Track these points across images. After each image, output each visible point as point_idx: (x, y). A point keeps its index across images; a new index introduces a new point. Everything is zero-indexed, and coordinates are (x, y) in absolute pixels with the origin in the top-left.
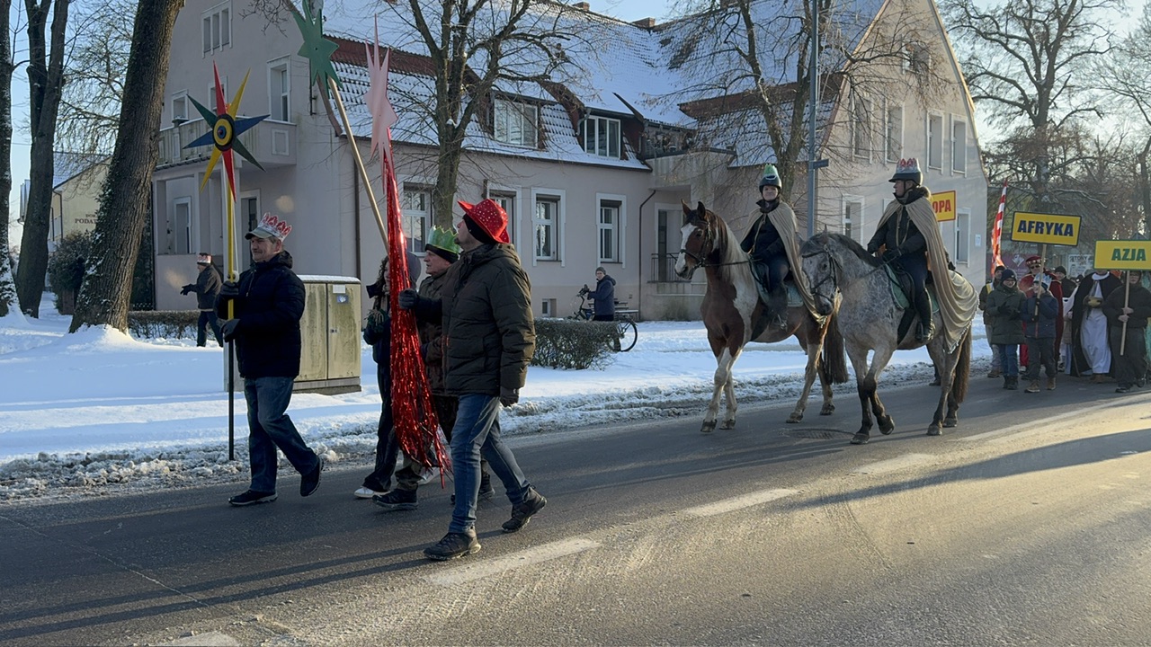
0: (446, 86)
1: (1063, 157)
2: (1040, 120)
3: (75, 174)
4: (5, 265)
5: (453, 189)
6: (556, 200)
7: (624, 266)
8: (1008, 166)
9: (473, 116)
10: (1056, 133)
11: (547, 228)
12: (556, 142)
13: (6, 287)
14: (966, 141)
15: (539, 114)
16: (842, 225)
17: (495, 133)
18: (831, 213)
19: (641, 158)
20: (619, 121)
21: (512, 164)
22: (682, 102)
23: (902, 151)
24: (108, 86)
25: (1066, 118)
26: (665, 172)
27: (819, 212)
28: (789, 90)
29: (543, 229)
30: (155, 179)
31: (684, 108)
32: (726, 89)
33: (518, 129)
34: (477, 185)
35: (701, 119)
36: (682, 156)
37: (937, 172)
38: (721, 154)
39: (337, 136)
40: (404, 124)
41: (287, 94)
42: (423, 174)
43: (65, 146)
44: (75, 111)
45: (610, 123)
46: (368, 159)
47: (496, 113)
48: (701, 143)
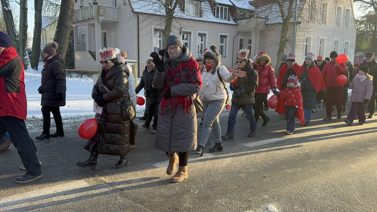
3: (49, 24)
4: (26, 53)
5: (170, 31)
6: (205, 35)
7: (227, 58)
8: (364, 25)
9: (178, 5)
11: (201, 45)
12: (205, 15)
13: (27, 60)
14: (350, 16)
15: (200, 5)
16: (304, 45)
17: (185, 11)
18: (300, 41)
19: (235, 20)
20: (228, 7)
21: (190, 22)
22: (250, 1)
23: (327, 19)
26: (243, 25)
29: (200, 45)
30: (74, 26)
31: (250, 3)
34: (178, 29)
35: (257, 7)
36: (249, 20)
37: (339, 27)
38: (263, 19)
39: (132, 12)
40: (154, 8)
42: (160, 25)
43: (46, 14)
44: (49, 3)
45: (224, 8)
46: (142, 20)
47: (186, 4)
48: (256, 15)
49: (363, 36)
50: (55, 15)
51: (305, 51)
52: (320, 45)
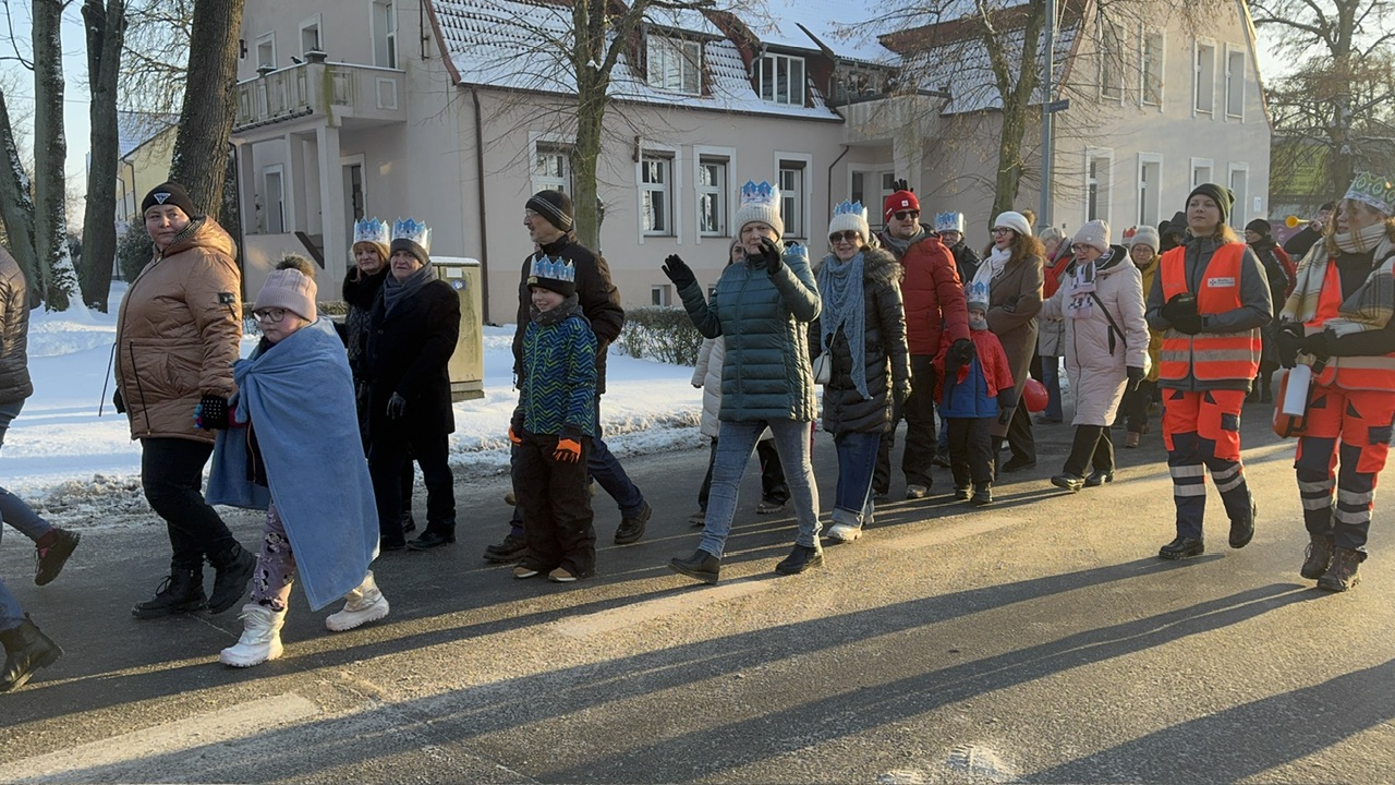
0: (586, 18)
1: (1368, 94)
2: (1340, 49)
3: (147, 139)
4: (63, 249)
5: (596, 149)
6: (724, 161)
8: (1298, 108)
9: (620, 57)
10: (1360, 65)
11: (713, 197)
12: (723, 87)
13: (66, 275)
14: (1245, 76)
15: (703, 53)
16: (1085, 186)
17: (648, 77)
18: (1071, 171)
19: (831, 105)
20: (803, 59)
21: (668, 115)
22: (883, 33)
23: (1163, 89)
24: (181, 30)
25: (1375, 45)
26: (861, 122)
27: (1056, 170)
28: (1018, 14)
29: (709, 199)
30: (238, 142)
31: (885, 41)
32: (938, 13)
33: (676, 72)
34: (626, 142)
35: (907, 55)
36: (883, 101)
37: (1207, 117)
38: (932, 98)
39: (454, 84)
40: (535, 68)
41: (394, 34)
42: (558, 130)
43: (134, 103)
44: (144, 62)
45: (792, 61)
46: (492, 111)
47: (650, 52)
48: (906, 84)
49: (1293, 148)
50: (167, 106)
51: (1088, 206)
52: (1141, 185)
